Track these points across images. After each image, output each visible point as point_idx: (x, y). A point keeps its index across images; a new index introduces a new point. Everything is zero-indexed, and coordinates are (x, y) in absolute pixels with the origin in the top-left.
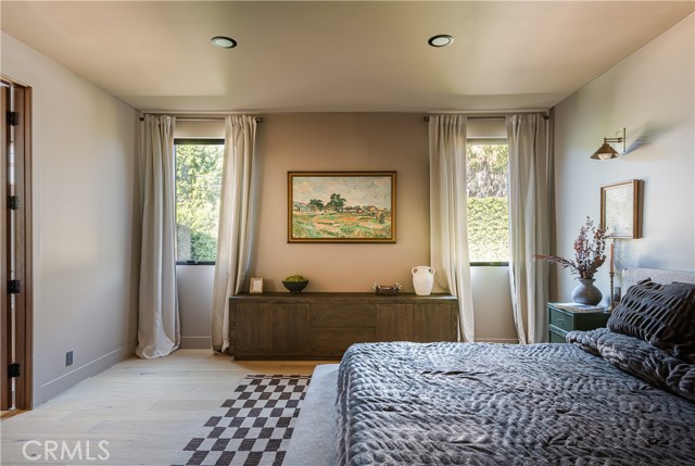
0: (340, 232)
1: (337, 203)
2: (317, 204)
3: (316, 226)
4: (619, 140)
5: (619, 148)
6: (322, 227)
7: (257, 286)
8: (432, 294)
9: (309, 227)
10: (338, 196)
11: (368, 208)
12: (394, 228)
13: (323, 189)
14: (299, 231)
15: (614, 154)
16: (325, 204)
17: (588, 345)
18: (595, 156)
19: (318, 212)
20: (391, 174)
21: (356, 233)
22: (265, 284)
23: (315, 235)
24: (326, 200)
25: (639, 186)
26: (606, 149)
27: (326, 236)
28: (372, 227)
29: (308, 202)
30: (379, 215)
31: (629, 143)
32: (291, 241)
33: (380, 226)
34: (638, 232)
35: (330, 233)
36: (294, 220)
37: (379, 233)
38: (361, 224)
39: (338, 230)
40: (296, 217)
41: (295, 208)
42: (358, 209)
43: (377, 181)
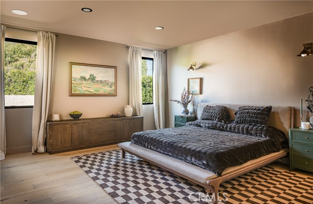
0: (94, 91)
1: (92, 78)
2: (84, 78)
3: (83, 88)
4: (194, 65)
5: (194, 67)
6: (86, 88)
7: (56, 117)
8: (132, 116)
9: (80, 89)
10: (93, 75)
11: (106, 81)
12: (116, 90)
13: (87, 72)
14: (75, 91)
15: (193, 69)
16: (87, 79)
17: (197, 125)
18: (189, 70)
19: (84, 82)
20: (115, 67)
21: (101, 91)
22: (60, 116)
23: (83, 93)
24: (87, 77)
25: (201, 80)
26: (191, 68)
27: (88, 93)
28: (107, 89)
29: (79, 77)
30: (110, 84)
31: (197, 67)
32: (72, 95)
33: (110, 89)
34: (201, 93)
35: (89, 92)
36: (73, 85)
37: (110, 92)
38: (103, 88)
39: (93, 90)
40: (73, 84)
41: (73, 80)
42: (101, 81)
43: (109, 70)
